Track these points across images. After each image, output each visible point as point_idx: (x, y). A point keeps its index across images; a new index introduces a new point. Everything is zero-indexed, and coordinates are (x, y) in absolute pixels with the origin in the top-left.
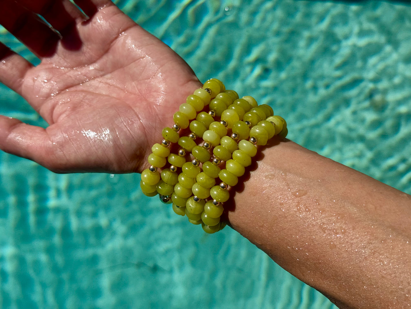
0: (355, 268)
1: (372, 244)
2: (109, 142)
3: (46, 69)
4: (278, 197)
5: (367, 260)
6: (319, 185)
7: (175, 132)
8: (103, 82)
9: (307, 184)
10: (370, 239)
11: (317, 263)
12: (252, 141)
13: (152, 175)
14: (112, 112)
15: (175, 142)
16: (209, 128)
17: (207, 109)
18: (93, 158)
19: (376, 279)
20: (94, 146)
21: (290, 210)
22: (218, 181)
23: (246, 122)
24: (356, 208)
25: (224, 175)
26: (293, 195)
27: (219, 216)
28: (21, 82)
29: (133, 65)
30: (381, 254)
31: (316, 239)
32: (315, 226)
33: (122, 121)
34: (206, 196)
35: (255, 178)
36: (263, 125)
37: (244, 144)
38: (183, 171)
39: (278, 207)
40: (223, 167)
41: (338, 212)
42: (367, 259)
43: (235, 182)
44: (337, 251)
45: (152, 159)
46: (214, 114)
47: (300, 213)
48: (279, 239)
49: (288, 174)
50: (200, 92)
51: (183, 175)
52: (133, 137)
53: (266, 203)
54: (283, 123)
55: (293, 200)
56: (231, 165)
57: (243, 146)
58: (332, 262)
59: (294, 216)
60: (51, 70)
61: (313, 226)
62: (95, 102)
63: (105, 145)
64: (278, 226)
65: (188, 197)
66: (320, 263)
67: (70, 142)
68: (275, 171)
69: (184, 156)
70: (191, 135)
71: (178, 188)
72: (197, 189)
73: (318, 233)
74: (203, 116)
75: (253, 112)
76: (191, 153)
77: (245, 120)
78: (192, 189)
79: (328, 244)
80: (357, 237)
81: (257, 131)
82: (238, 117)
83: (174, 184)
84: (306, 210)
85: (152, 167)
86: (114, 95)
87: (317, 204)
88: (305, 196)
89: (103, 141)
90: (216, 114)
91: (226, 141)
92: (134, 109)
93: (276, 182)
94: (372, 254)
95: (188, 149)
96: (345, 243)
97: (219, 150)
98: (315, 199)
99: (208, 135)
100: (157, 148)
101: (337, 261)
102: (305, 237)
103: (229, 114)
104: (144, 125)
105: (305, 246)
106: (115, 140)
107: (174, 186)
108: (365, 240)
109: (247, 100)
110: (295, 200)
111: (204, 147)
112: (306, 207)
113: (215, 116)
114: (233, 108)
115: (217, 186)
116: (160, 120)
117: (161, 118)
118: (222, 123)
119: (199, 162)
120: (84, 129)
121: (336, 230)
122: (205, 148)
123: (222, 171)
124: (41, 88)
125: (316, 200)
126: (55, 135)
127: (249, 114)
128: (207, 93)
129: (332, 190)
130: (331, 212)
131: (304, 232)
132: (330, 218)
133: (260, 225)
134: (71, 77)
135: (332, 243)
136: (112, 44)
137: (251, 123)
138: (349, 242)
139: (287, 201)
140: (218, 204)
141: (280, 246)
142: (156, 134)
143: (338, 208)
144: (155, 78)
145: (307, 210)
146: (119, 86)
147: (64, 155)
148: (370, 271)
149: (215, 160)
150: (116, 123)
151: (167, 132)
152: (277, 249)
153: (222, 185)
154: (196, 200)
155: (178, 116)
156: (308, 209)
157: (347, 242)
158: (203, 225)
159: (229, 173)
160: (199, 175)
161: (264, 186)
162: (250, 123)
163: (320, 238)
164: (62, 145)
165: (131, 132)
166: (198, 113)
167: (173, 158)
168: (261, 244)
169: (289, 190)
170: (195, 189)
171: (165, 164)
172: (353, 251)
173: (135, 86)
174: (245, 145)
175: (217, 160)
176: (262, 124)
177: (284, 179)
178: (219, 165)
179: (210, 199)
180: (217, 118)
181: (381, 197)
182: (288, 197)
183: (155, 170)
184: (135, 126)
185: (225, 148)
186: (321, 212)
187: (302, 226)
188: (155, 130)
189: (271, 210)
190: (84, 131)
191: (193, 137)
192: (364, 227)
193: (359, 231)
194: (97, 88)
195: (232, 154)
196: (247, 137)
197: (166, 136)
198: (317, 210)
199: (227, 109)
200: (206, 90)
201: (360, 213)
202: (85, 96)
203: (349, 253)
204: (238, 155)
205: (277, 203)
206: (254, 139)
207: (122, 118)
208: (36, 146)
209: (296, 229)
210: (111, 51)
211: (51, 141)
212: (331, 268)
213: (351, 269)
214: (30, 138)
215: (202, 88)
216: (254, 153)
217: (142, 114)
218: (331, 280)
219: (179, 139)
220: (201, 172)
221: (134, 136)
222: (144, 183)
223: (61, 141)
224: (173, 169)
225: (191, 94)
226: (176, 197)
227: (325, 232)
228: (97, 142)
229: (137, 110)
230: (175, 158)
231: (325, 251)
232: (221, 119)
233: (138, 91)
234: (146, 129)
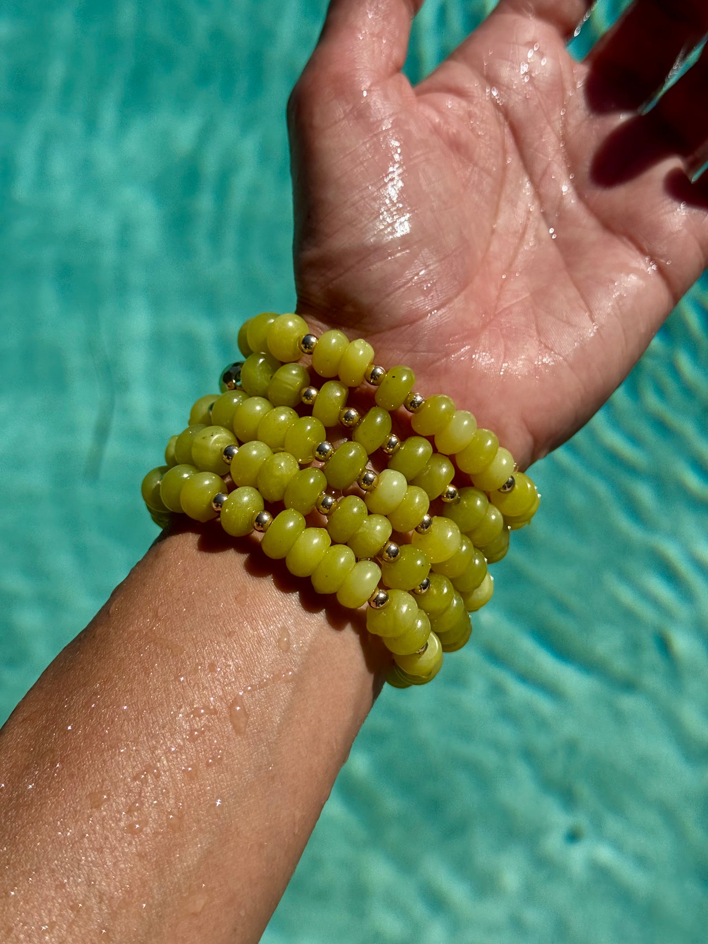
0: (37, 857)
1: (100, 903)
2: (375, 235)
3: (560, 74)
4: (232, 658)
5: (56, 889)
6: (261, 766)
7: (403, 399)
8: (528, 219)
9: (263, 735)
10: (112, 898)
11: (54, 757)
12: (378, 596)
13: (292, 340)
14: (451, 240)
15: (379, 400)
16: (411, 485)
17: (462, 480)
18: (331, 194)
19: (4, 913)
20: (363, 198)
21: (196, 688)
22: (275, 507)
23: (428, 581)
24: (195, 862)
25: (291, 521)
26: (235, 699)
27: (185, 510)
28: (525, 12)
29: (573, 292)
30: (70, 926)
31: (119, 755)
32: (153, 753)
33: (429, 265)
34: (236, 477)
35: (281, 603)
36: (420, 624)
37: (370, 574)
38: (304, 419)
39: (204, 658)
40: (312, 520)
41: (186, 816)
42: (59, 890)
43: (272, 551)
44: (82, 811)
45: (334, 341)
46: (449, 500)
47: (188, 715)
48: (122, 660)
49: (291, 685)
50: (504, 462)
51: (293, 418)
52: (388, 295)
53: (215, 629)
54: (423, 677)
55: (222, 699)
56: (316, 541)
57: (366, 573)
58: (55, 796)
59: (181, 700)
60: (558, 86)
61: (153, 749)
62: (476, 197)
63: (365, 226)
64: (155, 656)
65: (237, 431)
66: (53, 764)
67: (370, 135)
68: (300, 652)
69: (341, 422)
70: (394, 439)
71: (258, 406)
72: (254, 453)
73: (134, 760)
74: (444, 470)
75: (452, 599)
76: (350, 439)
77: (434, 579)
78: (255, 442)
79: (102, 787)
80: (120, 862)
81: (404, 609)
82: (440, 561)
83: (269, 399)
84: (196, 730)
85: (313, 340)
86: (495, 247)
87: (210, 761)
88: (232, 730)
89: (376, 218)
90: (450, 504)
91: (378, 528)
92: (461, 297)
93: (268, 656)
94: (71, 904)
95: (360, 432)
96: (105, 832)
97: (355, 510)
98: (222, 755)
99: (395, 483)
100: (361, 352)
101: (57, 809)
102: (125, 728)
103: (449, 536)
104: (421, 321)
105: (99, 726)
106: (379, 250)
107: (265, 396)
108: (109, 885)
109: (482, 584)
110: (221, 704)
111: (362, 472)
112: (203, 732)
113: (444, 503)
114: (464, 548)
115: (261, 504)
116: (433, 362)
117: (438, 364)
118: (426, 518)
119: (325, 460)
120: (404, 171)
121: (139, 809)
122: (360, 476)
123: (301, 519)
124: (511, 61)
125: (221, 759)
126: (386, 97)
127: (447, 588)
128: (503, 482)
129: (246, 800)
130: (189, 796)
131: (137, 724)
132: (171, 794)
133: (159, 610)
134: (541, 137)
135: (105, 797)
136: (625, 239)
137: (425, 594)
138: (105, 843)
139: (220, 682)
140: (217, 506)
141: (103, 660)
142: (398, 352)
143: (198, 815)
144: (539, 350)
145: (196, 733)
146: (520, 258)
147: (336, 122)
148: (26, 897)
149: (330, 500)
150: (423, 252)
151: (404, 378)
152: (96, 654)
153: (266, 517)
154: (228, 453)
155: (444, 407)
156: (198, 736)
157: (106, 838)
158: (163, 470)
159: (295, 534)
160: (293, 460)
161: (261, 623)
162: (424, 591)
163: (120, 767)
164: (361, 114)
165: (403, 289)
166: (452, 459)
167: (336, 393)
168: (111, 612)
169: (249, 688)
170: (255, 449)
171: (321, 375)
172: (82, 853)
173: (521, 299)
174: (369, 576)
175: (330, 505)
176: (422, 621)
177: (276, 677)
178: (318, 510)
179: (231, 488)
180: (438, 507)
181: (223, 931)
182: (229, 684)
183: (306, 347)
184: (418, 300)
185: (361, 525)
186: (190, 769)
187: (152, 719)
188: (409, 351)
189: (198, 639)
190: (400, 171)
191: (388, 444)
192: (144, 884)
193: (135, 869)
194: (513, 204)
195: (346, 544)
196: (387, 583)
197: (394, 377)
198: (193, 761)
199: (462, 533)
200: (510, 479)
201: (183, 874)
202: (489, 172)
203: (76, 842)
204: (342, 560)
205: (216, 656)
206: (383, 601)
207: (438, 267)
208: (355, 49)
209: (145, 704)
210: (607, 236)
211: (370, 86)
212: (40, 792)
213: (35, 845)
214: (376, 32)
215: (516, 468)
216: (346, 601)
217: (448, 317)
218: (7, 793)
219: (386, 410)
220: (300, 464)
221: (392, 296)
222: (272, 321)
223: (372, 112)
224: (307, 395)
225: (502, 441)
226: (235, 400)
227: (135, 779)
228: (373, 204)
229: (458, 303)
230: (336, 397)
231: (84, 777)
232: (435, 517)
233: (505, 306)
234: (411, 328)
